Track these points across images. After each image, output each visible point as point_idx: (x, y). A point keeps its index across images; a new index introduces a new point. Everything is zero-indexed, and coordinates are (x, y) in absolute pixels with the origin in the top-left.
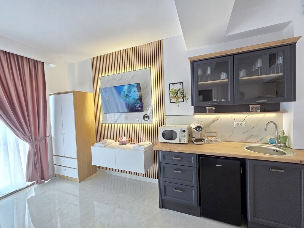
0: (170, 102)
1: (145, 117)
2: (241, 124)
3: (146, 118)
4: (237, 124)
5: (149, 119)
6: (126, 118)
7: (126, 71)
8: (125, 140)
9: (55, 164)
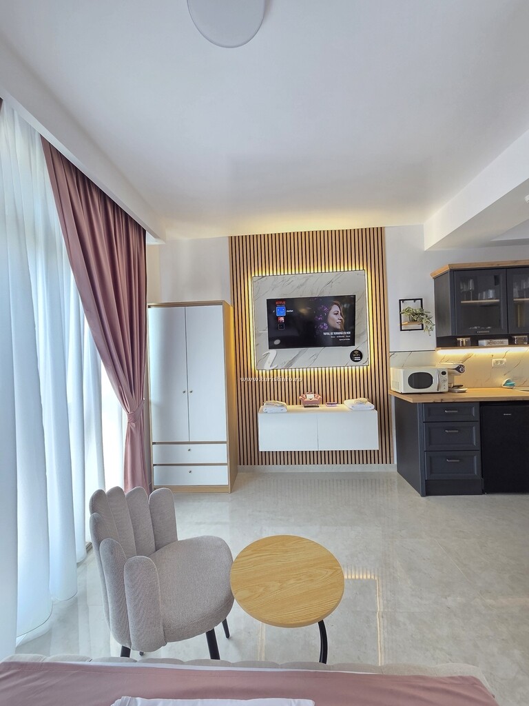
0: (401, 330)
1: (354, 355)
2: (501, 362)
3: (357, 356)
4: (497, 362)
5: (361, 359)
6: (313, 358)
7: (312, 272)
8: (314, 399)
9: (154, 465)
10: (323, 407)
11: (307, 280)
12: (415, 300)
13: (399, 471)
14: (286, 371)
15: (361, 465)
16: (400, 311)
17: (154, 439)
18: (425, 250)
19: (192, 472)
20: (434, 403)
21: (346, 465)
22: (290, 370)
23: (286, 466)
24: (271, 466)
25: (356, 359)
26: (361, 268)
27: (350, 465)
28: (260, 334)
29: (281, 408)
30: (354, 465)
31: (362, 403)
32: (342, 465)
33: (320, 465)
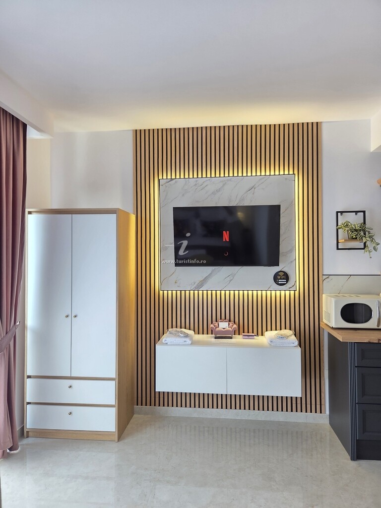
0: (338, 249)
1: (279, 277)
3: (282, 278)
5: (287, 282)
6: (228, 279)
7: (231, 175)
8: (228, 329)
9: (28, 403)
10: (238, 339)
11: (224, 185)
12: (356, 212)
13: (332, 424)
14: (196, 292)
15: (284, 412)
16: (337, 225)
17: (29, 371)
18: (372, 150)
19: (73, 413)
20: (370, 343)
21: (266, 412)
22: (201, 292)
23: (192, 409)
24: (175, 408)
25: (281, 281)
26: (291, 172)
27: (270, 412)
28: (166, 248)
29: (185, 339)
30: (275, 412)
31: (282, 337)
32: (261, 412)
33: (233, 410)
